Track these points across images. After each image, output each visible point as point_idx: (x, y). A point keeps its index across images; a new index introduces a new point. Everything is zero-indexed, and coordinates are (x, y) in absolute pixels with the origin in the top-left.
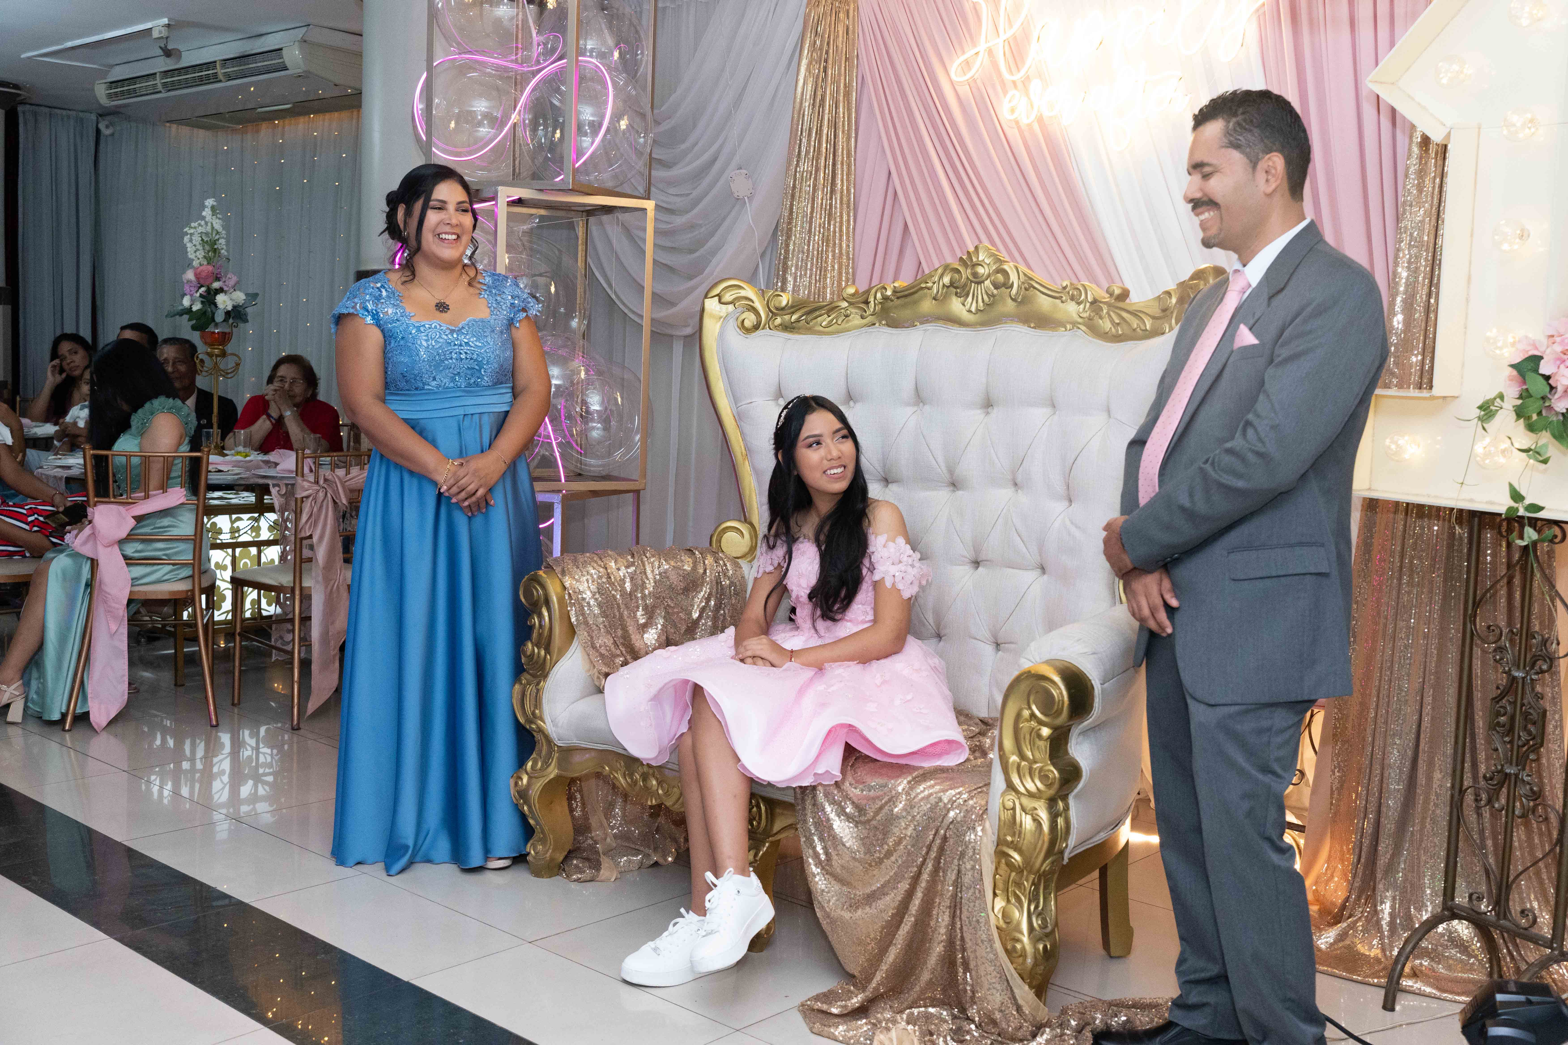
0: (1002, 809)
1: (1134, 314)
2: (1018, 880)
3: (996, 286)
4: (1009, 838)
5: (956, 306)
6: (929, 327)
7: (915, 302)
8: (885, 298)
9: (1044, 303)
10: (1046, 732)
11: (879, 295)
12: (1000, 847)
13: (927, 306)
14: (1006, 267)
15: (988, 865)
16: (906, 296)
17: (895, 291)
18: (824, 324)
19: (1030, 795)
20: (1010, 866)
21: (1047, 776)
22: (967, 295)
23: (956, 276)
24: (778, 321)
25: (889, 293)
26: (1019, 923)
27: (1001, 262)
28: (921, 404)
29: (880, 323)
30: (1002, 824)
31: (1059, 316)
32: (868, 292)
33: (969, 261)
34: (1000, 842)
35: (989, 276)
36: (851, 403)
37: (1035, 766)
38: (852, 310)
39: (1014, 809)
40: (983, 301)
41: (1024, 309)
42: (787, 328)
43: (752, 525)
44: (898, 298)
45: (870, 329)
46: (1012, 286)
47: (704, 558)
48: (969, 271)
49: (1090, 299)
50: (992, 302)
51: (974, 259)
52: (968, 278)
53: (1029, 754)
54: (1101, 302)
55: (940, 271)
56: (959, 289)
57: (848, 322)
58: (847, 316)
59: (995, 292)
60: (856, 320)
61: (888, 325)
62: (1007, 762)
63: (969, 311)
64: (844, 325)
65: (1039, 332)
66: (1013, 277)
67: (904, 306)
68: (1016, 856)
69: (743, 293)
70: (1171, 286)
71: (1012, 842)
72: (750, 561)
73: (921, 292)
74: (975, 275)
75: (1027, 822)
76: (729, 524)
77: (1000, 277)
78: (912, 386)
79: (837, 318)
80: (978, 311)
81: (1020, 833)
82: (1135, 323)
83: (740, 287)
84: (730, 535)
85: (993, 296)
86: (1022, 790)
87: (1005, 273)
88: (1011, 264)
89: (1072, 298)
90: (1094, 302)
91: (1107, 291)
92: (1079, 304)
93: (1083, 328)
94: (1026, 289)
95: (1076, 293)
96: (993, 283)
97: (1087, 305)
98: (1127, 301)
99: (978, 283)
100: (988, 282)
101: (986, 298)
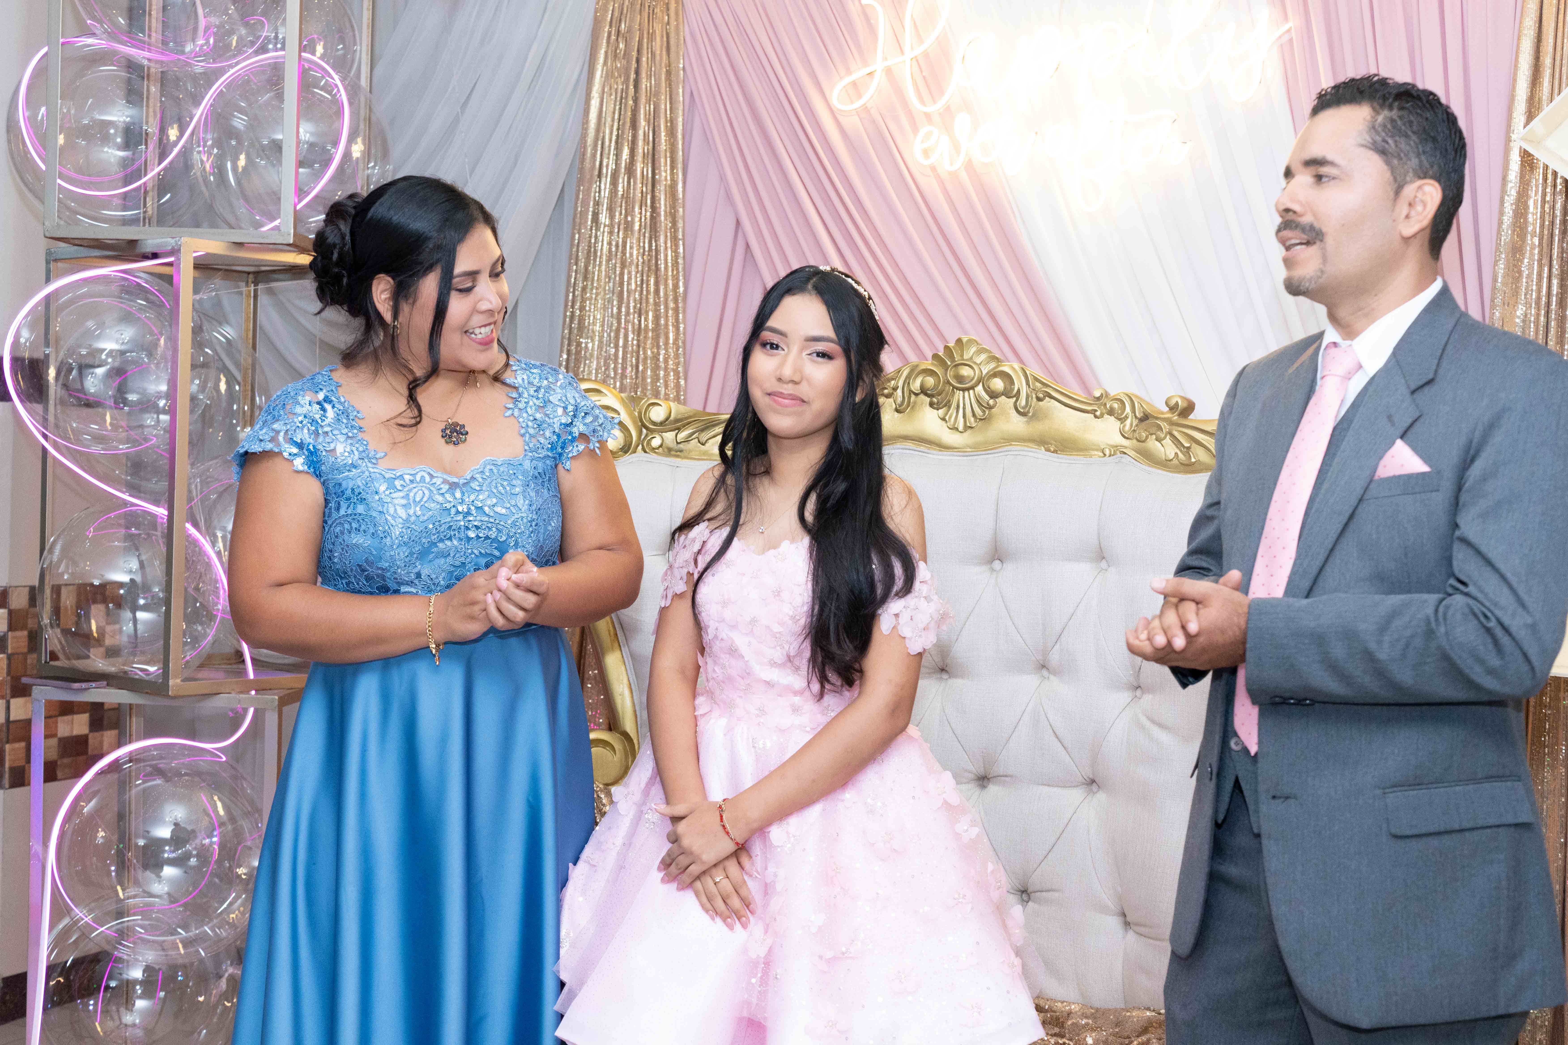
3: (994, 395)
5: (931, 420)
9: (1068, 418)
14: (1006, 368)
22: (949, 406)
23: (931, 380)
27: (1000, 361)
31: (1092, 438)
33: (950, 360)
35: (981, 379)
40: (974, 415)
41: (1039, 426)
46: (1017, 395)
48: (950, 374)
49: (1138, 413)
50: (986, 415)
51: (957, 355)
52: (949, 383)
54: (1157, 418)
55: (905, 373)
56: (939, 398)
59: (991, 402)
63: (955, 429)
65: (1063, 459)
66: (1020, 383)
74: (960, 379)
77: (998, 384)
80: (967, 428)
85: (990, 408)
87: (1006, 377)
88: (1015, 363)
89: (1111, 412)
90: (1145, 417)
91: (1167, 404)
92: (1122, 420)
93: (1132, 453)
94: (1039, 399)
95: (1116, 406)
96: (988, 391)
97: (1135, 422)
98: (1191, 417)
99: (965, 390)
100: (980, 388)
101: (978, 411)
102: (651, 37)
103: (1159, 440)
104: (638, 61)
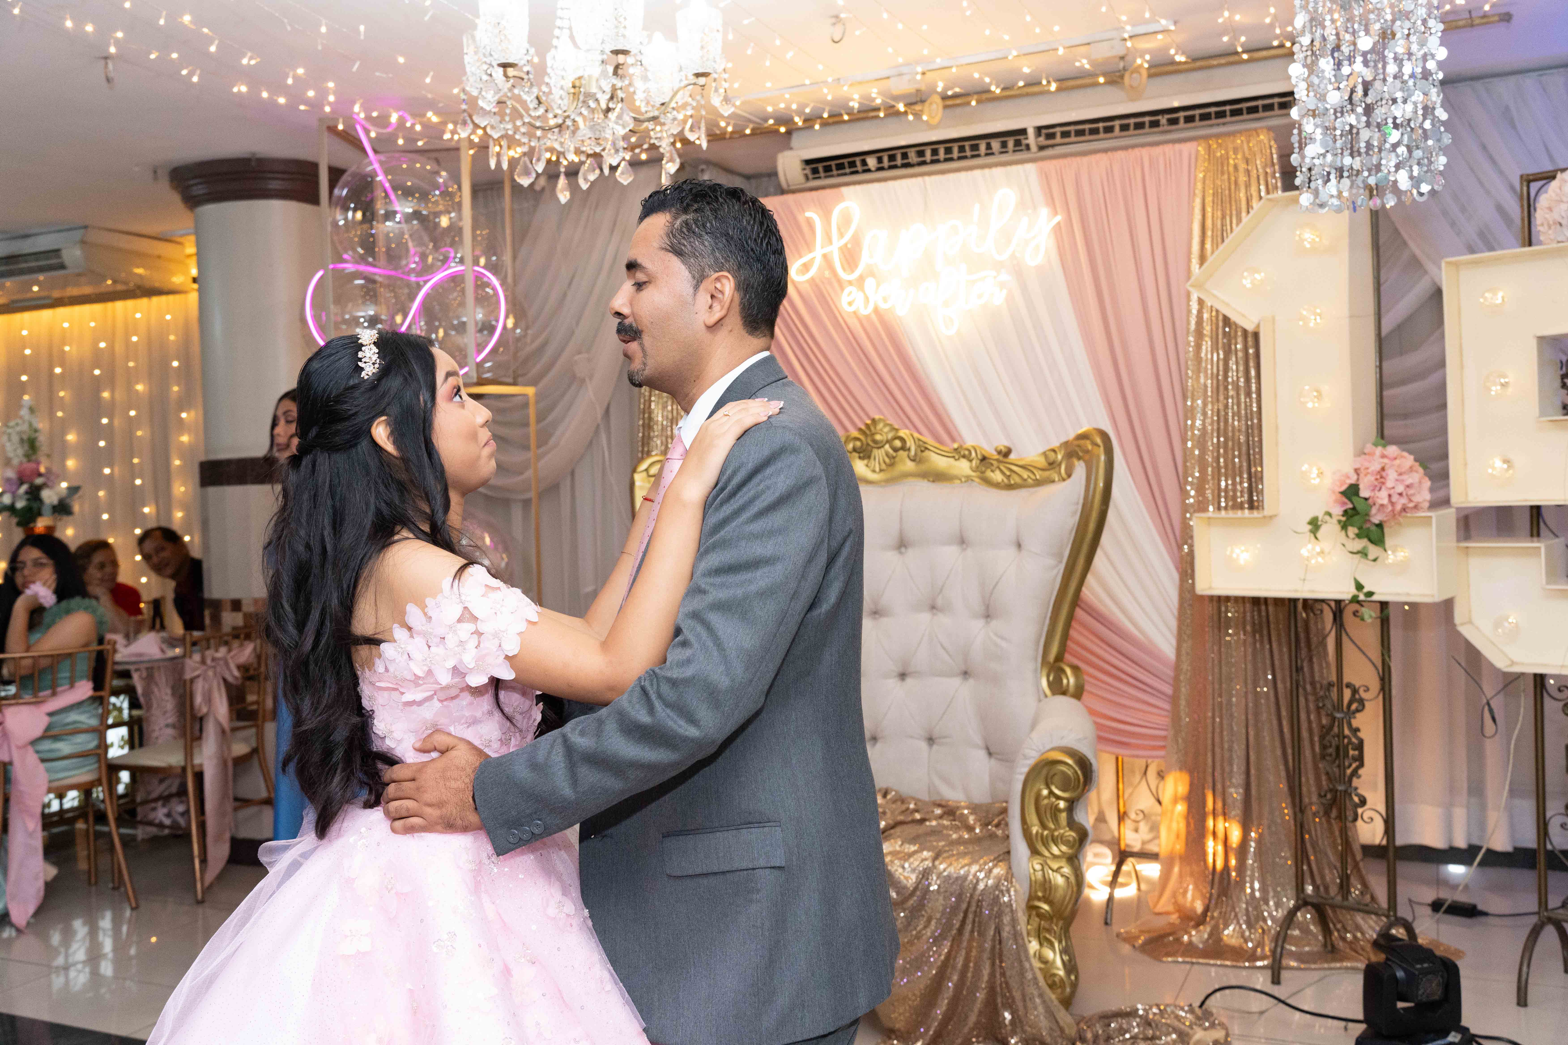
0: (1031, 871)
1: (1022, 467)
2: (1047, 926)
3: (896, 450)
4: (1040, 894)
5: (861, 468)
9: (938, 462)
10: (1062, 804)
12: (1031, 902)
14: (901, 434)
15: (1022, 917)
19: (1055, 857)
20: (1041, 916)
21: (1069, 841)
22: (870, 458)
23: (858, 443)
26: (1054, 961)
27: (897, 430)
30: (1033, 884)
31: (953, 471)
33: (868, 431)
34: (1032, 897)
35: (887, 442)
37: (1056, 834)
39: (1042, 870)
40: (885, 463)
41: (923, 467)
46: (909, 449)
48: (869, 439)
49: (980, 457)
50: (892, 462)
51: (872, 428)
52: (868, 444)
53: (1051, 825)
54: (990, 459)
56: (864, 454)
59: (894, 454)
62: (1031, 833)
63: (874, 471)
65: (937, 486)
66: (910, 443)
68: (1046, 907)
70: (1056, 444)
71: (1043, 897)
74: (875, 442)
75: (1057, 880)
77: (898, 443)
80: (881, 470)
81: (1050, 888)
82: (1025, 475)
85: (894, 458)
86: (1046, 853)
87: (902, 440)
88: (907, 431)
89: (964, 457)
90: (984, 458)
91: (995, 450)
92: (970, 461)
93: (978, 480)
94: (922, 451)
95: (966, 453)
96: (892, 448)
97: (978, 462)
98: (1011, 456)
99: (879, 448)
100: (887, 447)
101: (887, 460)
103: (992, 471)
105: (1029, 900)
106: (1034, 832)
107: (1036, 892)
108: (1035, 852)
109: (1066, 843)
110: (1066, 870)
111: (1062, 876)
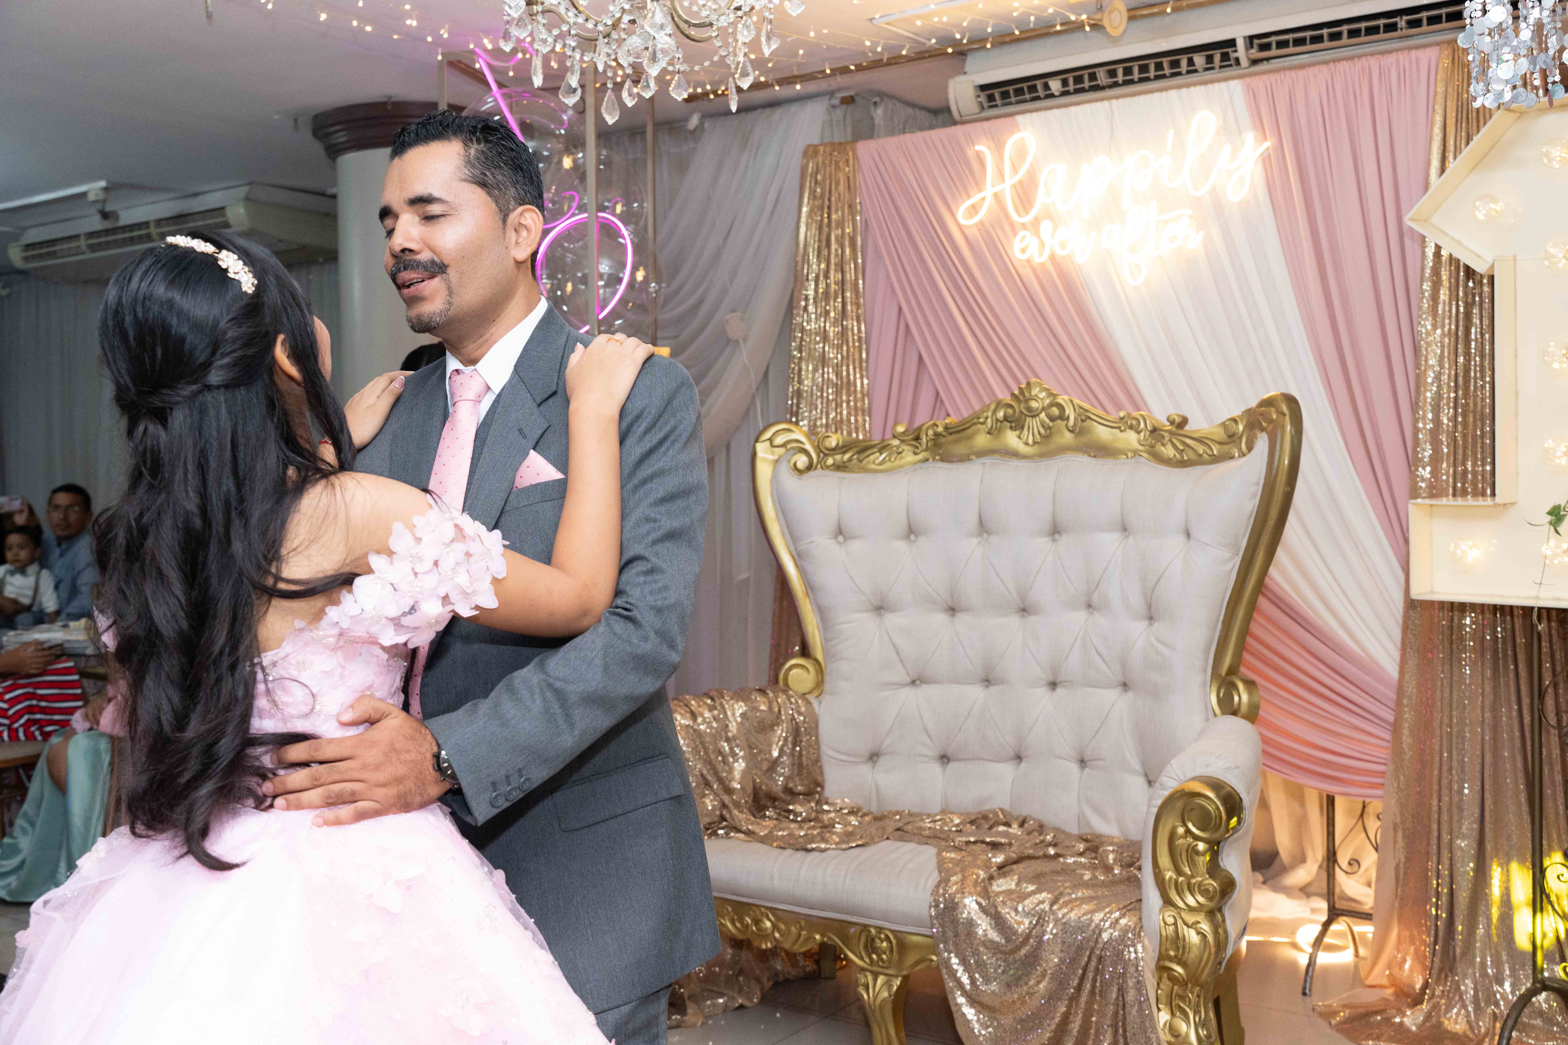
0: (1162, 924)
1: (1198, 440)
2: (1180, 992)
3: (1052, 419)
4: (1172, 953)
5: (1011, 439)
6: (987, 460)
7: (970, 437)
8: (937, 435)
9: (1103, 433)
10: (1202, 847)
11: (930, 432)
12: (1162, 963)
13: (982, 440)
14: (1060, 400)
15: (1150, 981)
16: (958, 432)
17: (946, 428)
18: (877, 462)
19: (1191, 909)
20: (1173, 979)
21: (1207, 890)
22: (1022, 428)
23: (1010, 411)
24: (830, 461)
25: (940, 429)
26: (1187, 1035)
27: (1055, 396)
28: (985, 535)
29: (934, 459)
30: (1164, 939)
31: (1120, 445)
32: (919, 429)
33: (1022, 397)
34: (1162, 957)
35: (1043, 409)
36: (912, 537)
37: (1193, 881)
38: (906, 448)
39: (1175, 924)
40: (1039, 433)
41: (1083, 439)
42: (840, 467)
43: (816, 661)
44: (951, 434)
45: (925, 465)
46: (1068, 418)
47: (776, 697)
48: (1022, 406)
49: (1149, 428)
50: (1048, 435)
51: (1027, 394)
52: (1021, 412)
53: (1187, 870)
54: (1162, 431)
55: (993, 407)
56: (1016, 423)
57: (901, 458)
58: (899, 453)
59: (1051, 424)
60: (909, 457)
61: (942, 460)
62: (1163, 879)
63: (1027, 444)
64: (897, 463)
65: (1099, 462)
66: (1069, 410)
67: (957, 441)
68: (1179, 969)
69: (794, 436)
70: (1237, 412)
71: (1176, 956)
72: (817, 697)
73: (974, 428)
74: (1029, 409)
75: (1193, 937)
76: (793, 662)
77: (1055, 411)
78: (975, 518)
79: (890, 455)
80: (1035, 443)
81: (1184, 947)
82: (1201, 449)
83: (789, 430)
84: (794, 671)
85: (1050, 428)
86: (1181, 904)
87: (1060, 407)
88: (1066, 397)
89: (1131, 427)
90: (1154, 430)
91: (1168, 420)
92: (1139, 432)
93: (1146, 455)
94: (1083, 421)
95: (1134, 422)
96: (1048, 416)
97: (1148, 433)
98: (1187, 428)
99: (1033, 417)
100: (1043, 415)
101: (1042, 431)
102: (838, 184)
103: (1164, 445)
104: (829, 200)
105: (1159, 960)
106: (1167, 877)
107: (1167, 950)
108: (1168, 902)
109: (1204, 892)
110: (1205, 926)
111: (1198, 933)
